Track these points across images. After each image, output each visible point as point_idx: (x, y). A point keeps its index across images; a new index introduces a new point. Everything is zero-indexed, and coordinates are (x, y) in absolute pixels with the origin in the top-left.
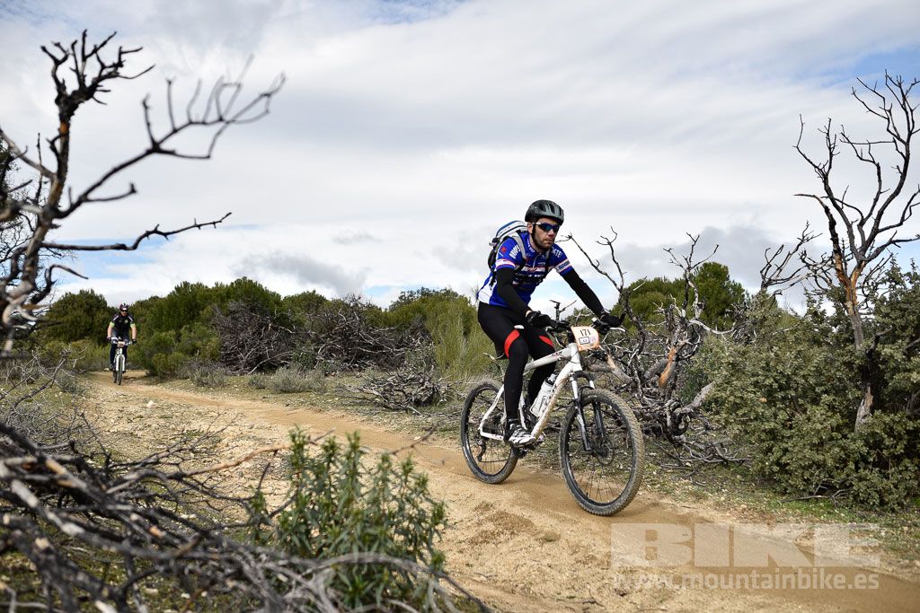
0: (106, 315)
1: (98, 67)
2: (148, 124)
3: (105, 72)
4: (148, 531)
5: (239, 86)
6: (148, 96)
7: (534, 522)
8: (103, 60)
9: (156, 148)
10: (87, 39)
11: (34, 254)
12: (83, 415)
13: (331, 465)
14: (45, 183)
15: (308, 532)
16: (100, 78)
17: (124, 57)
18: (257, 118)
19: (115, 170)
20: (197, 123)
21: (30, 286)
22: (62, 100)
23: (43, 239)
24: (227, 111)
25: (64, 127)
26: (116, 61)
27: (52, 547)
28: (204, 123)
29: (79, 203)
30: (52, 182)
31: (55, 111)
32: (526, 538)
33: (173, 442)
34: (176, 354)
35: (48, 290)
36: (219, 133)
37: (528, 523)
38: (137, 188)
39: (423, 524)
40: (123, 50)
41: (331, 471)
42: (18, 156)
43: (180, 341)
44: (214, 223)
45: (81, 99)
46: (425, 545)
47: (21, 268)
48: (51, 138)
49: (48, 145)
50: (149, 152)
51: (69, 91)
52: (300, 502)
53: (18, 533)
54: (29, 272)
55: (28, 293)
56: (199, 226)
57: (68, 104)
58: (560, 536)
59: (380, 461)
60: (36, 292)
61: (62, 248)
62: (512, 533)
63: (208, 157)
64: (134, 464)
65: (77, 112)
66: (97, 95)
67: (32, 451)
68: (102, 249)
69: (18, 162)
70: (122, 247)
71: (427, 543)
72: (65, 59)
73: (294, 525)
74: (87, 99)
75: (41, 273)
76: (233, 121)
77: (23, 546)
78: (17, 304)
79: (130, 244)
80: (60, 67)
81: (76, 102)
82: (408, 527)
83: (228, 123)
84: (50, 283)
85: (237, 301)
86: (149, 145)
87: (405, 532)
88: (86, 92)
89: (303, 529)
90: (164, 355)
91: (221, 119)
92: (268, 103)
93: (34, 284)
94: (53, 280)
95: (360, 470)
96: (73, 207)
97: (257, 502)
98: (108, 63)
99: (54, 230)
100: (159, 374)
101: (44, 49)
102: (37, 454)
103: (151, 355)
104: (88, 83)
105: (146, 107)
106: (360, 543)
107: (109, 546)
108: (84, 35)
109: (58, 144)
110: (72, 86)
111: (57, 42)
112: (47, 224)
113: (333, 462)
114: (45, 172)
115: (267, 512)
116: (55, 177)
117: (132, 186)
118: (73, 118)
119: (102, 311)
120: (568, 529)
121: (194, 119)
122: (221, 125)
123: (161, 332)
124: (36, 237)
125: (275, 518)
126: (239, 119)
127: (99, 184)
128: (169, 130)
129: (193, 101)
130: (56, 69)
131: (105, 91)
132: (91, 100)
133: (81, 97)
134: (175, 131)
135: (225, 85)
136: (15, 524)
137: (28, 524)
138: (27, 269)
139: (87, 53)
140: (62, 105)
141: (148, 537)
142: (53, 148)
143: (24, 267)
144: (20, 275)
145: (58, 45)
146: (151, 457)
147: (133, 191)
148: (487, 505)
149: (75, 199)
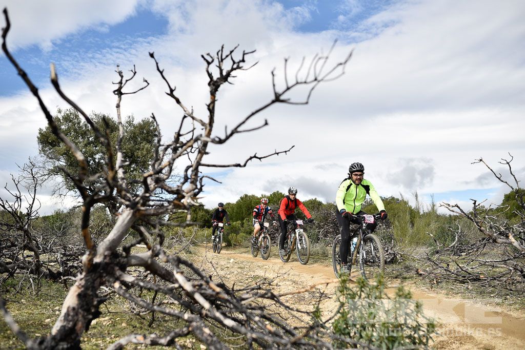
0: (204, 213)
1: (232, 63)
2: (274, 85)
3: (235, 66)
4: (265, 326)
5: (327, 58)
6: (275, 69)
7: (475, 337)
8: (234, 59)
9: (278, 99)
10: (224, 50)
11: (196, 169)
12: (211, 262)
13: (363, 294)
14: (202, 129)
15: (349, 334)
16: (233, 69)
17: (245, 56)
18: (337, 78)
19: (253, 114)
20: (301, 83)
21: (194, 187)
22: (211, 83)
23: (201, 160)
24: (319, 74)
25: (213, 98)
26: (241, 59)
27: (211, 334)
28: (305, 82)
29: (232, 134)
30: (206, 129)
31: (208, 89)
32: (470, 347)
33: (246, 281)
34: (241, 234)
35: (201, 190)
36: (313, 89)
37: (470, 338)
38: (268, 122)
39: (421, 333)
40: (246, 52)
41: (362, 297)
42: (189, 116)
43: (243, 227)
44: (286, 152)
45: (222, 82)
46: (423, 346)
47: (189, 176)
48: (208, 103)
49: (206, 107)
50: (273, 102)
51: (215, 79)
52: (345, 314)
53: (194, 324)
54: (194, 179)
55: (194, 190)
56: (278, 154)
57: (214, 86)
58: (495, 347)
59: (397, 291)
60: (197, 190)
61: (208, 166)
62: (461, 343)
63: (307, 103)
64: (240, 290)
65: (219, 89)
66: (230, 79)
67: (202, 277)
68: (228, 166)
69: (189, 119)
70: (239, 165)
71: (425, 345)
72: (213, 61)
73: (342, 329)
74: (225, 82)
75: (199, 179)
76: (322, 80)
77: (198, 332)
78: (188, 197)
79: (242, 164)
80: (210, 66)
81: (219, 83)
82: (411, 334)
83: (319, 81)
84: (202, 186)
85: (273, 204)
86: (273, 97)
87: (410, 337)
88: (224, 78)
89: (347, 331)
90: (235, 235)
91: (316, 80)
92: (344, 68)
93: (196, 186)
94: (203, 184)
95: (383, 296)
96: (228, 138)
97: (316, 314)
98: (237, 60)
99: (207, 155)
100: (233, 245)
101: (203, 56)
102: (205, 279)
103: (228, 234)
104: (224, 73)
105: (273, 75)
106: (386, 341)
107: (252, 334)
108: (223, 47)
109: (211, 107)
110: (216, 76)
111: (208, 53)
112: (203, 152)
113: (363, 291)
114: (203, 124)
115: (321, 321)
116: (208, 126)
117: (266, 121)
118: (217, 93)
119: (201, 210)
120: (500, 343)
121: (299, 81)
122: (316, 82)
123: (233, 222)
124: (197, 160)
125: (327, 325)
126: (326, 79)
127: (244, 122)
128: (285, 88)
129: (299, 70)
130: (208, 67)
131: (234, 77)
132: (227, 83)
133: (222, 81)
134: (288, 89)
135: (320, 58)
136: (191, 319)
137: (198, 320)
138: (193, 177)
139: (223, 57)
140: (212, 86)
141: (267, 331)
142: (209, 109)
143: (191, 176)
144: (189, 180)
145: (208, 54)
146: (247, 287)
147: (266, 124)
148: (441, 325)
149: (229, 132)
